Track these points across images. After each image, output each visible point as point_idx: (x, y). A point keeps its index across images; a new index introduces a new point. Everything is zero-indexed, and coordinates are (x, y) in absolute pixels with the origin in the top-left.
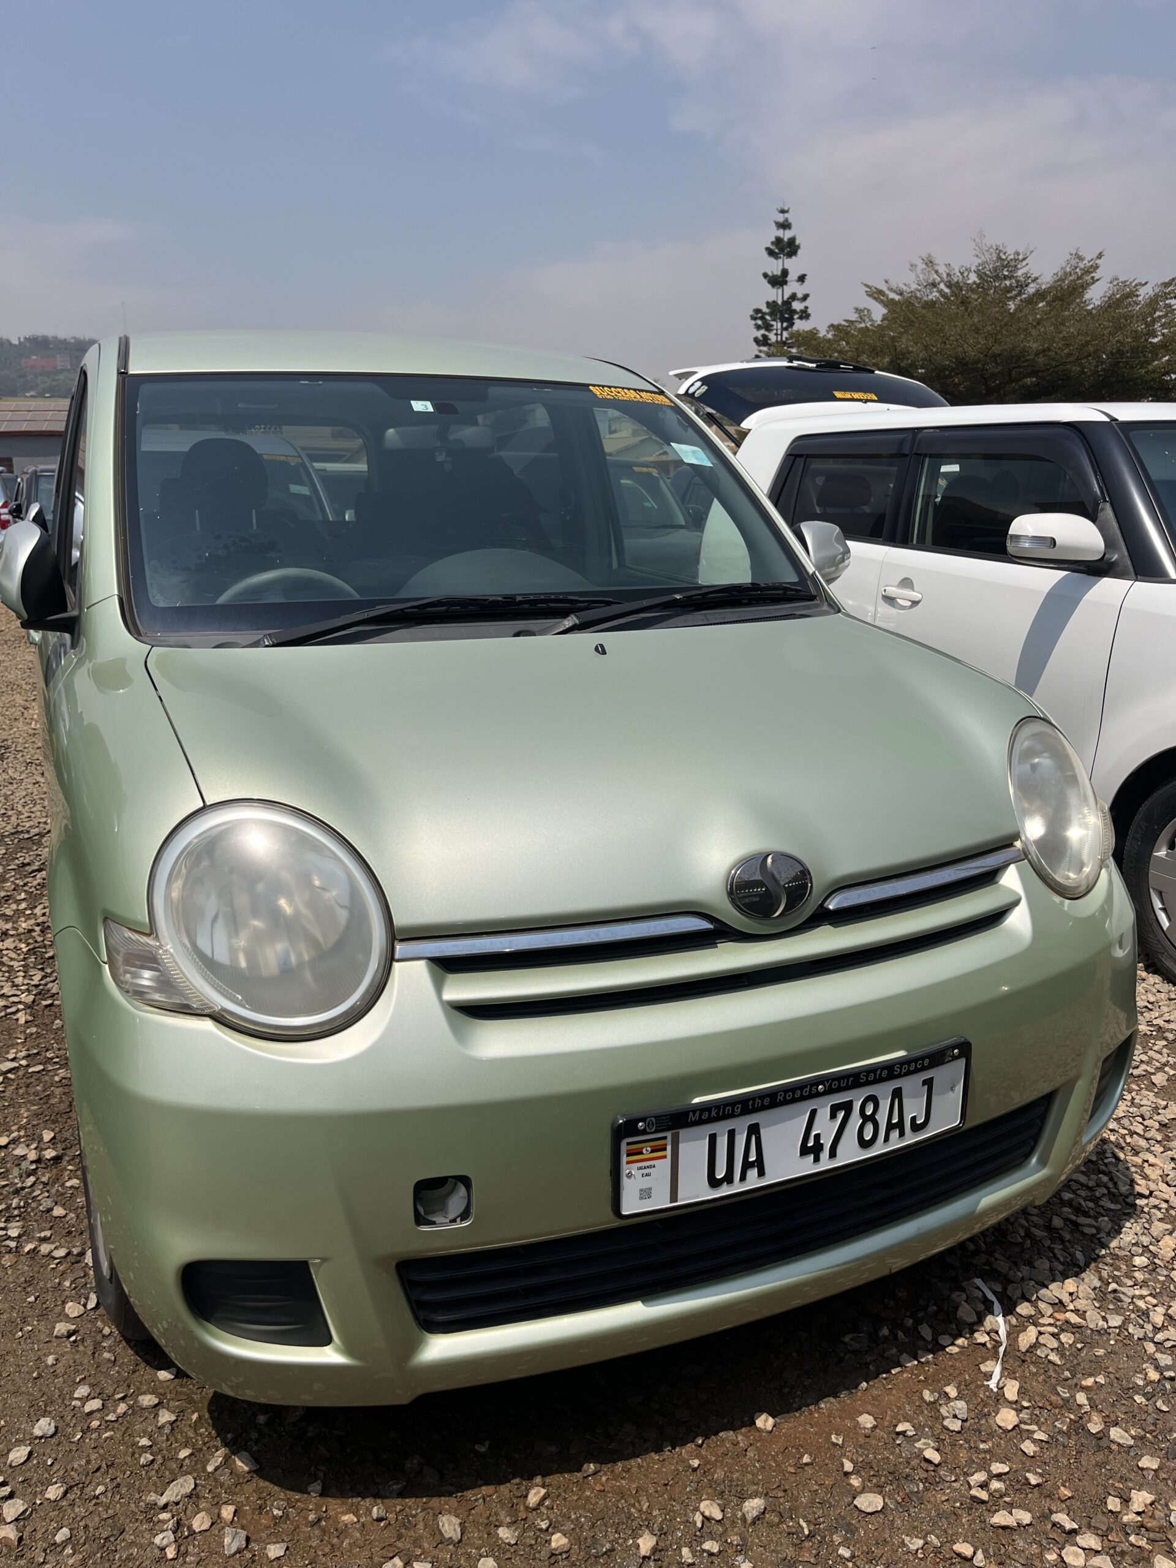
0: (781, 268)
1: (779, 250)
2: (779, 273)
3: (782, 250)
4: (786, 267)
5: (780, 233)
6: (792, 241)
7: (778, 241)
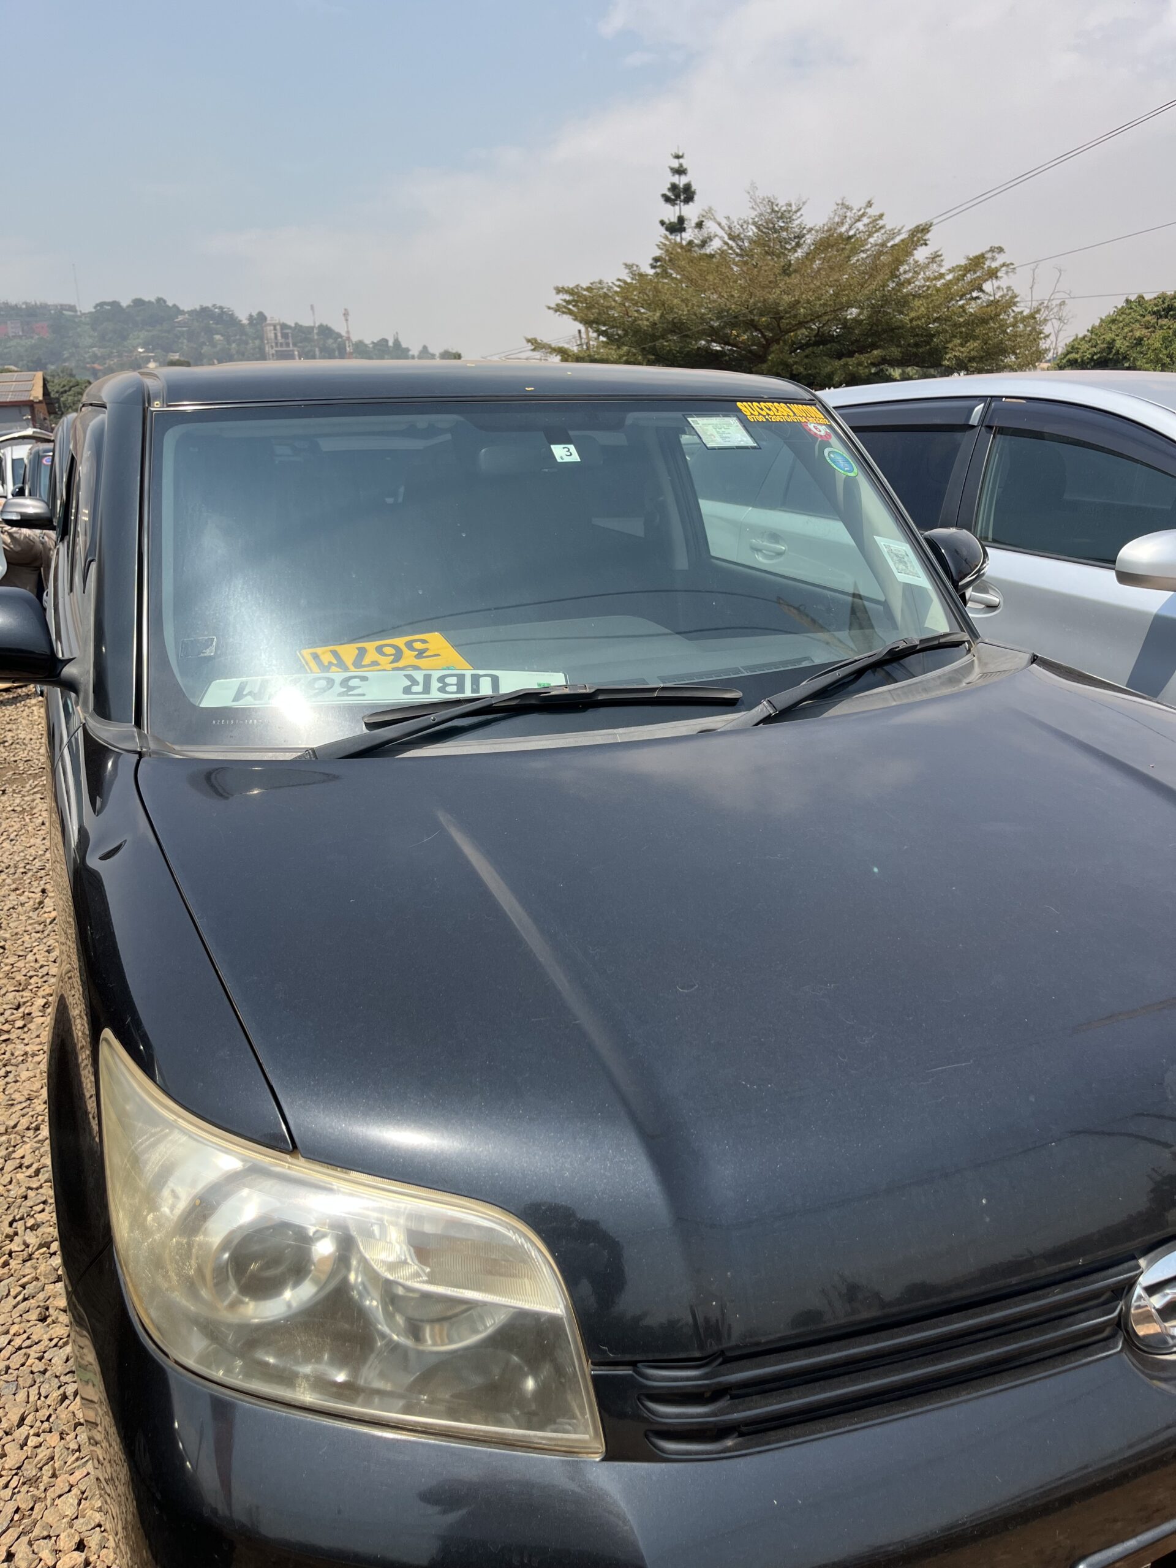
0: (678, 214)
1: (674, 195)
2: (674, 219)
3: (678, 196)
4: (682, 214)
5: (676, 179)
6: (688, 188)
7: (674, 187)
